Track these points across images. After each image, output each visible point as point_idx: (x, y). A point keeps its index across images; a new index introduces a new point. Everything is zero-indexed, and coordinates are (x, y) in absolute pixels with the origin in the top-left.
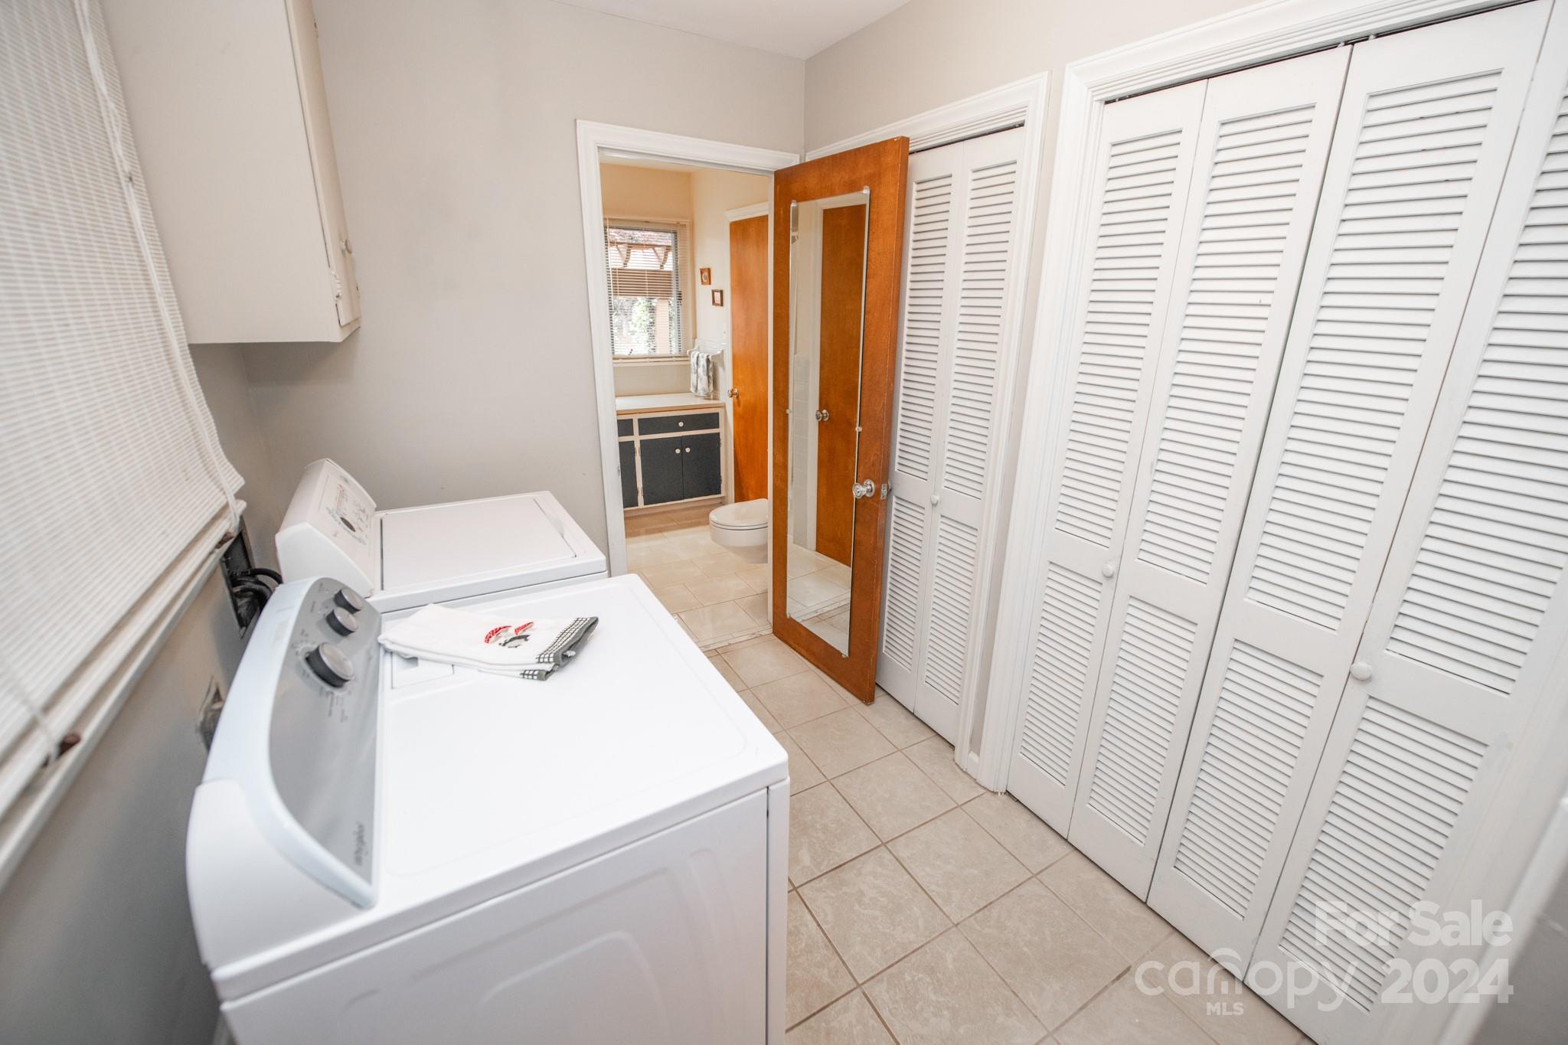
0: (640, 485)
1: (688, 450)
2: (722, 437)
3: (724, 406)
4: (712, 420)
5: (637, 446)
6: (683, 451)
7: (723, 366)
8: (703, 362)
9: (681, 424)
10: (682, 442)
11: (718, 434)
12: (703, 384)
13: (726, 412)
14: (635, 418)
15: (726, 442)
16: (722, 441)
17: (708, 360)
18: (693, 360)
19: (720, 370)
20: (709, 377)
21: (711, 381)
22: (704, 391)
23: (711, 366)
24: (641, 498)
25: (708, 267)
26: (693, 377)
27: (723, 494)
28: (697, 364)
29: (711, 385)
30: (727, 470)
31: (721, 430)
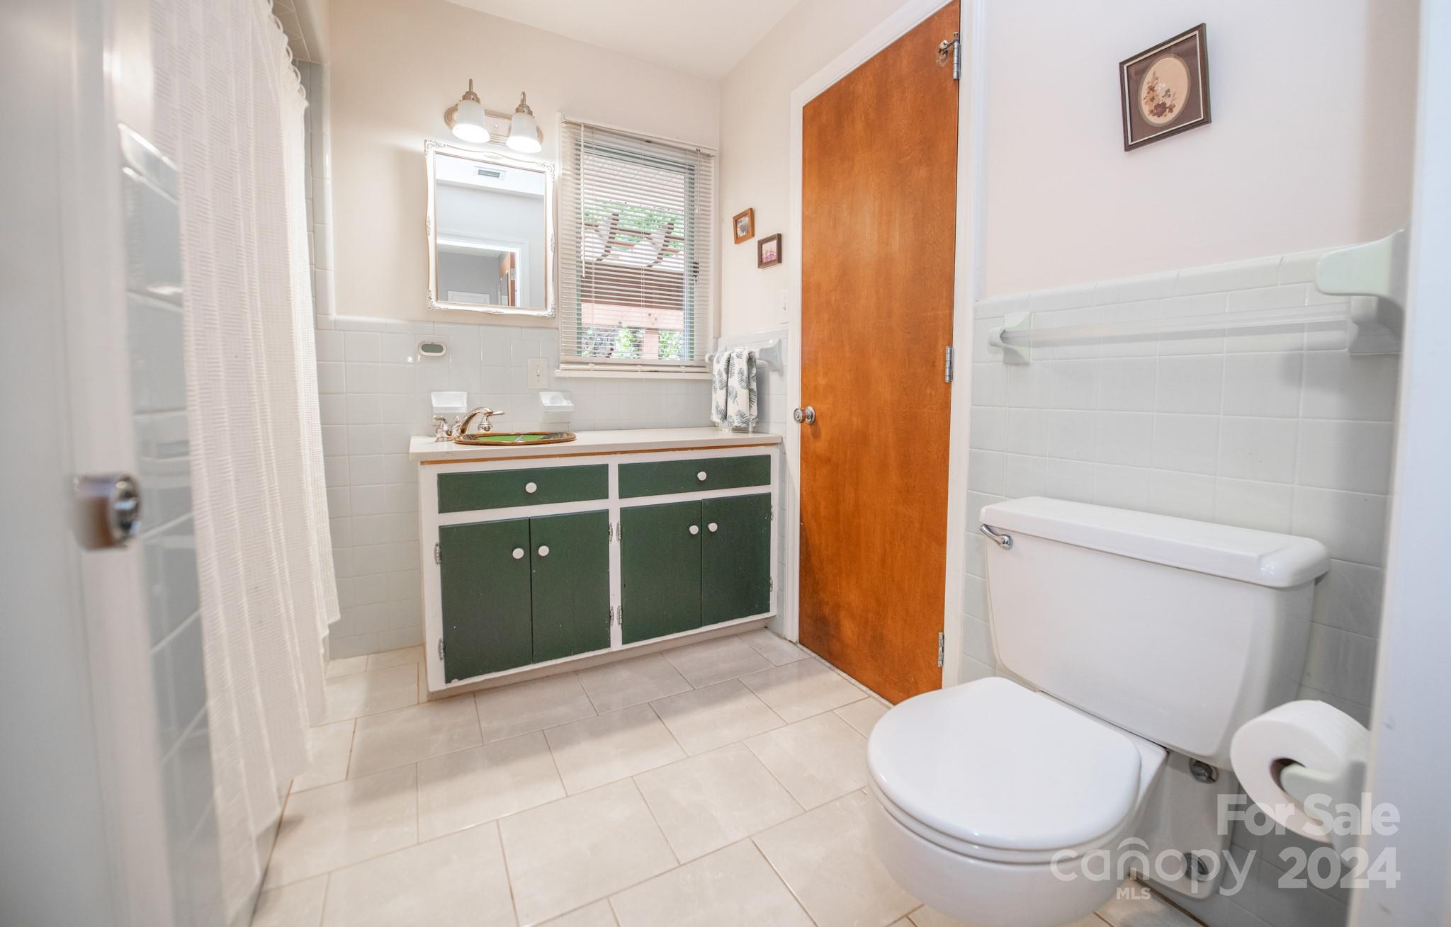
0: (615, 602)
1: (713, 527)
2: (775, 502)
3: (778, 444)
4: (756, 469)
5: (615, 521)
6: (703, 528)
7: (780, 371)
8: (740, 365)
9: (702, 476)
10: (700, 512)
11: (768, 496)
12: (739, 405)
13: (783, 454)
14: (613, 463)
15: (783, 509)
16: (775, 510)
17: (751, 360)
18: (719, 367)
19: (773, 379)
20: (750, 390)
21: (755, 399)
22: (742, 416)
23: (754, 371)
24: (616, 630)
25: (749, 208)
26: (718, 397)
27: (773, 611)
28: (727, 372)
29: (755, 406)
30: (782, 564)
31: (773, 489)
